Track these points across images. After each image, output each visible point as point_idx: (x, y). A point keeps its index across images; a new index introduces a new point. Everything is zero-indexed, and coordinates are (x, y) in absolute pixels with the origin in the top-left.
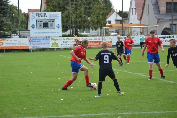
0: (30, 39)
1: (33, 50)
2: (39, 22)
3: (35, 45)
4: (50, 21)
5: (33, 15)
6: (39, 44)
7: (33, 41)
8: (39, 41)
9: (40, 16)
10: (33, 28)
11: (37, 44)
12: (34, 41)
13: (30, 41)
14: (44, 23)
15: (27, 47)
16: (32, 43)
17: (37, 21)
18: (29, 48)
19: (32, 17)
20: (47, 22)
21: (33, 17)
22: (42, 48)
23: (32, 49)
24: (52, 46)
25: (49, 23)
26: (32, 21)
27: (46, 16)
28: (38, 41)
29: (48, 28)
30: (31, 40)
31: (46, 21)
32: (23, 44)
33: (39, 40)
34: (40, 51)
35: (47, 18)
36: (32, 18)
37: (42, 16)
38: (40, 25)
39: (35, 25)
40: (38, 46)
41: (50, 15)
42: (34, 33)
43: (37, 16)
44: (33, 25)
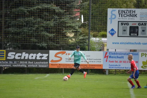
0: (106, 53)
1: (111, 72)
2: (122, 24)
3: (114, 64)
4: (141, 23)
5: (113, 13)
6: (120, 62)
7: (110, 57)
8: (120, 58)
9: (125, 15)
10: (112, 34)
11: (116, 62)
12: (112, 56)
13: (105, 57)
14: (130, 27)
15: (100, 65)
16: (109, 59)
17: (120, 23)
18: (104, 68)
19: (111, 16)
20: (137, 25)
21: (113, 17)
22: (125, 69)
23: (109, 70)
24: (142, 67)
25: (140, 27)
26: (111, 23)
27: (136, 16)
28: (119, 56)
29: (138, 35)
30: (107, 56)
31: (136, 24)
32: (93, 61)
33: (120, 56)
34: (123, 73)
35: (136, 19)
36: (111, 19)
37: (128, 15)
38: (125, 30)
39: (116, 30)
40: (119, 65)
41: (142, 14)
42: (113, 43)
43: (120, 15)
44: (112, 30)
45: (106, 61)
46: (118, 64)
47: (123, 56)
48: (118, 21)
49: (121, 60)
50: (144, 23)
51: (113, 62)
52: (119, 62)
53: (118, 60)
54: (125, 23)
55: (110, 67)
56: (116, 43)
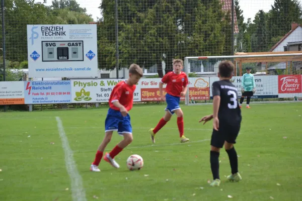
0: (29, 83)
1: (35, 108)
2: (47, 45)
3: (40, 96)
4: (72, 43)
6: (48, 94)
7: (34, 88)
8: (47, 88)
9: (50, 34)
10: (35, 58)
11: (42, 94)
12: (36, 86)
13: (27, 89)
14: (58, 49)
15: (21, 100)
16: (32, 91)
17: (44, 43)
18: (26, 103)
19: (32, 35)
20: (66, 46)
21: (35, 35)
22: (53, 103)
23: (33, 105)
24: (76, 99)
25: (70, 48)
26: (33, 43)
27: (64, 33)
28: (45, 86)
29: (68, 58)
30: (29, 86)
31: (64, 44)
32: (11, 94)
33: (47, 86)
34: (51, 108)
35: (64, 38)
36: (32, 38)
37: (54, 32)
38: (51, 53)
39: (40, 52)
40: (47, 98)
41: (71, 31)
42: (37, 70)
43: (44, 33)
44: (35, 53)
45: (29, 94)
46: (44, 96)
47: (50, 86)
48: (42, 42)
49: (48, 91)
50: (75, 43)
51: (38, 94)
52: (45, 94)
53: (45, 91)
54: (50, 43)
55: (33, 102)
56: (40, 70)
